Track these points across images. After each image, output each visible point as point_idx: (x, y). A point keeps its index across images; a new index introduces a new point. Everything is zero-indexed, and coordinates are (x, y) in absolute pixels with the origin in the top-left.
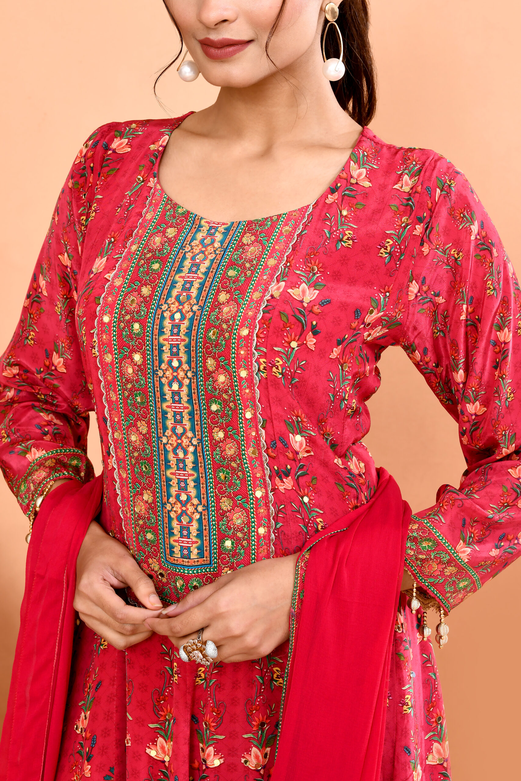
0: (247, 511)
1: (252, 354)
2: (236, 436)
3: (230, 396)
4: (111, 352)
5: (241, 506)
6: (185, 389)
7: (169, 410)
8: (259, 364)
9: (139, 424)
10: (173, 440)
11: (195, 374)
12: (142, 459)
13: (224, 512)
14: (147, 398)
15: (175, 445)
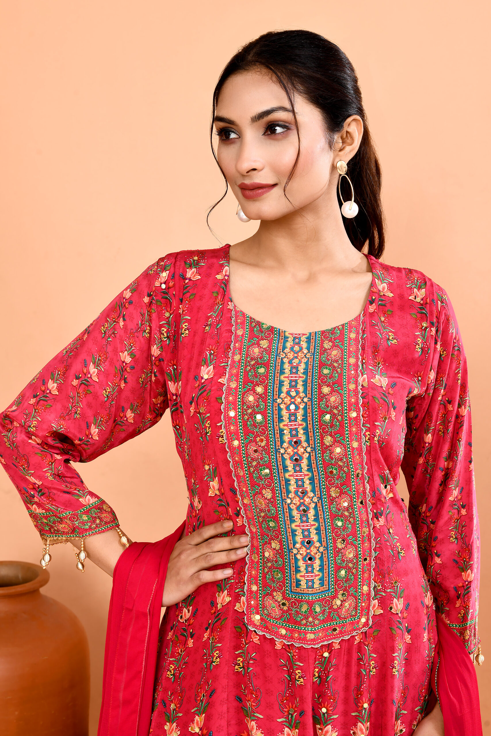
0: (356, 547)
1: (361, 430)
2: (349, 492)
3: (344, 463)
4: (238, 439)
5: (352, 544)
6: (305, 462)
7: (292, 478)
8: (366, 436)
9: (264, 491)
10: (297, 501)
11: (314, 449)
12: (268, 517)
13: (340, 549)
14: (271, 471)
15: (298, 503)
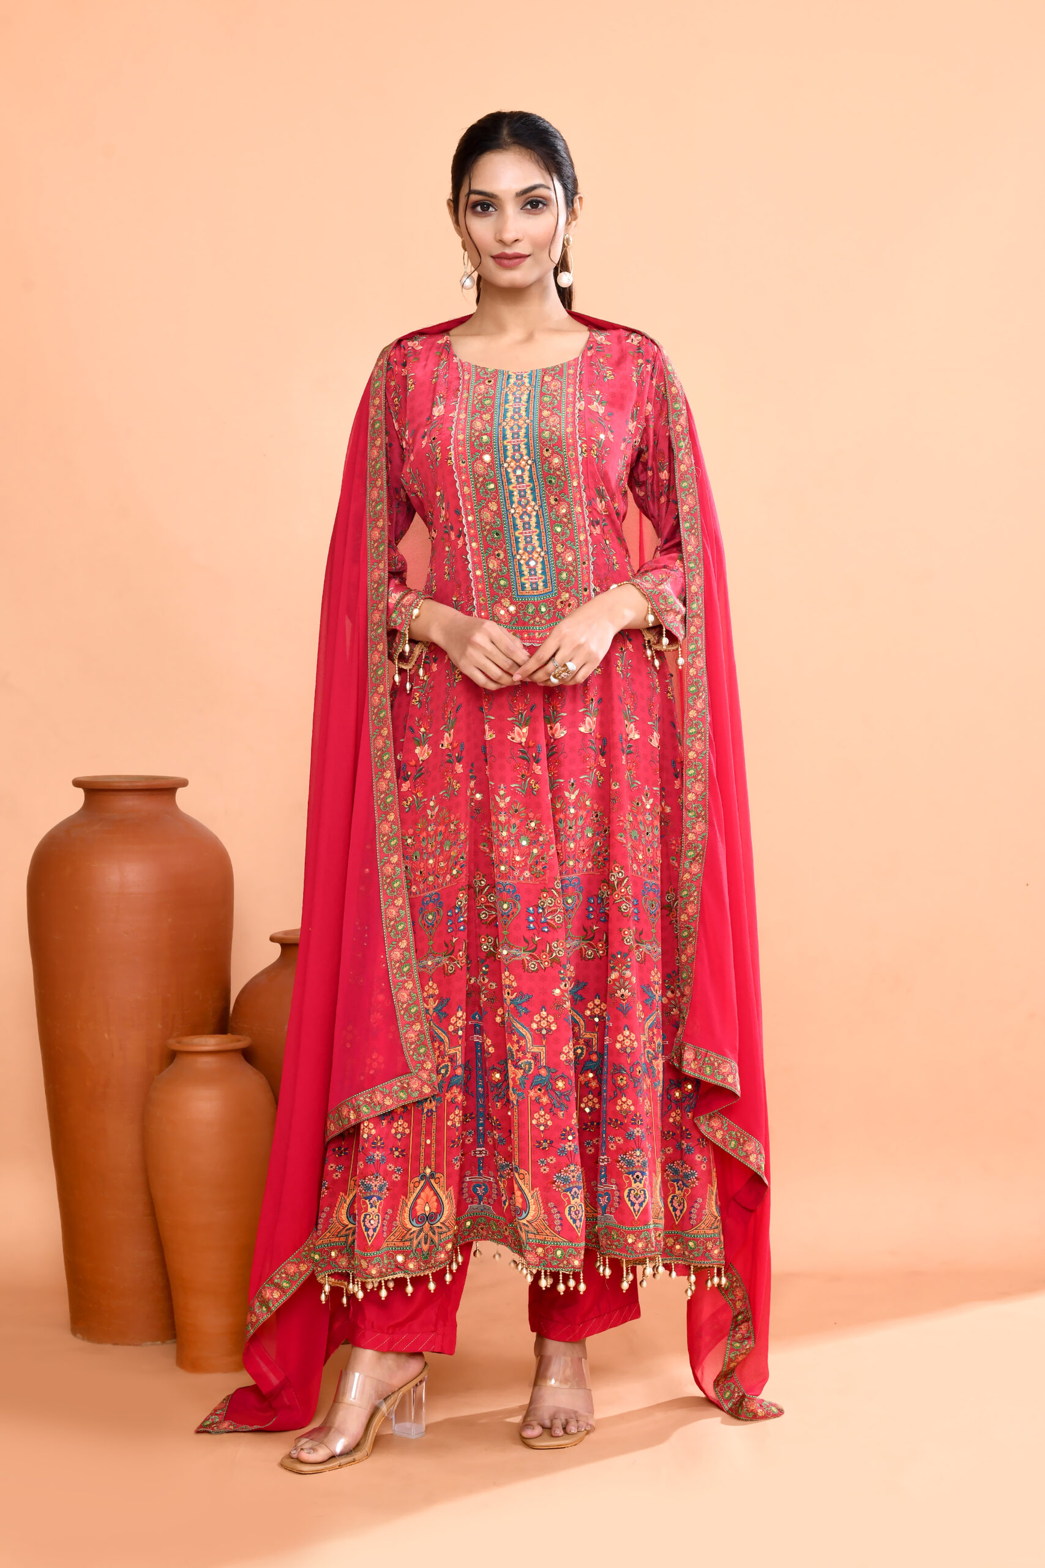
0: (574, 551)
1: (577, 442)
2: (567, 500)
3: (562, 472)
5: (570, 548)
6: (527, 474)
7: (515, 489)
8: (582, 448)
10: (520, 510)
12: (494, 529)
13: (560, 554)
14: (496, 485)
15: (521, 513)
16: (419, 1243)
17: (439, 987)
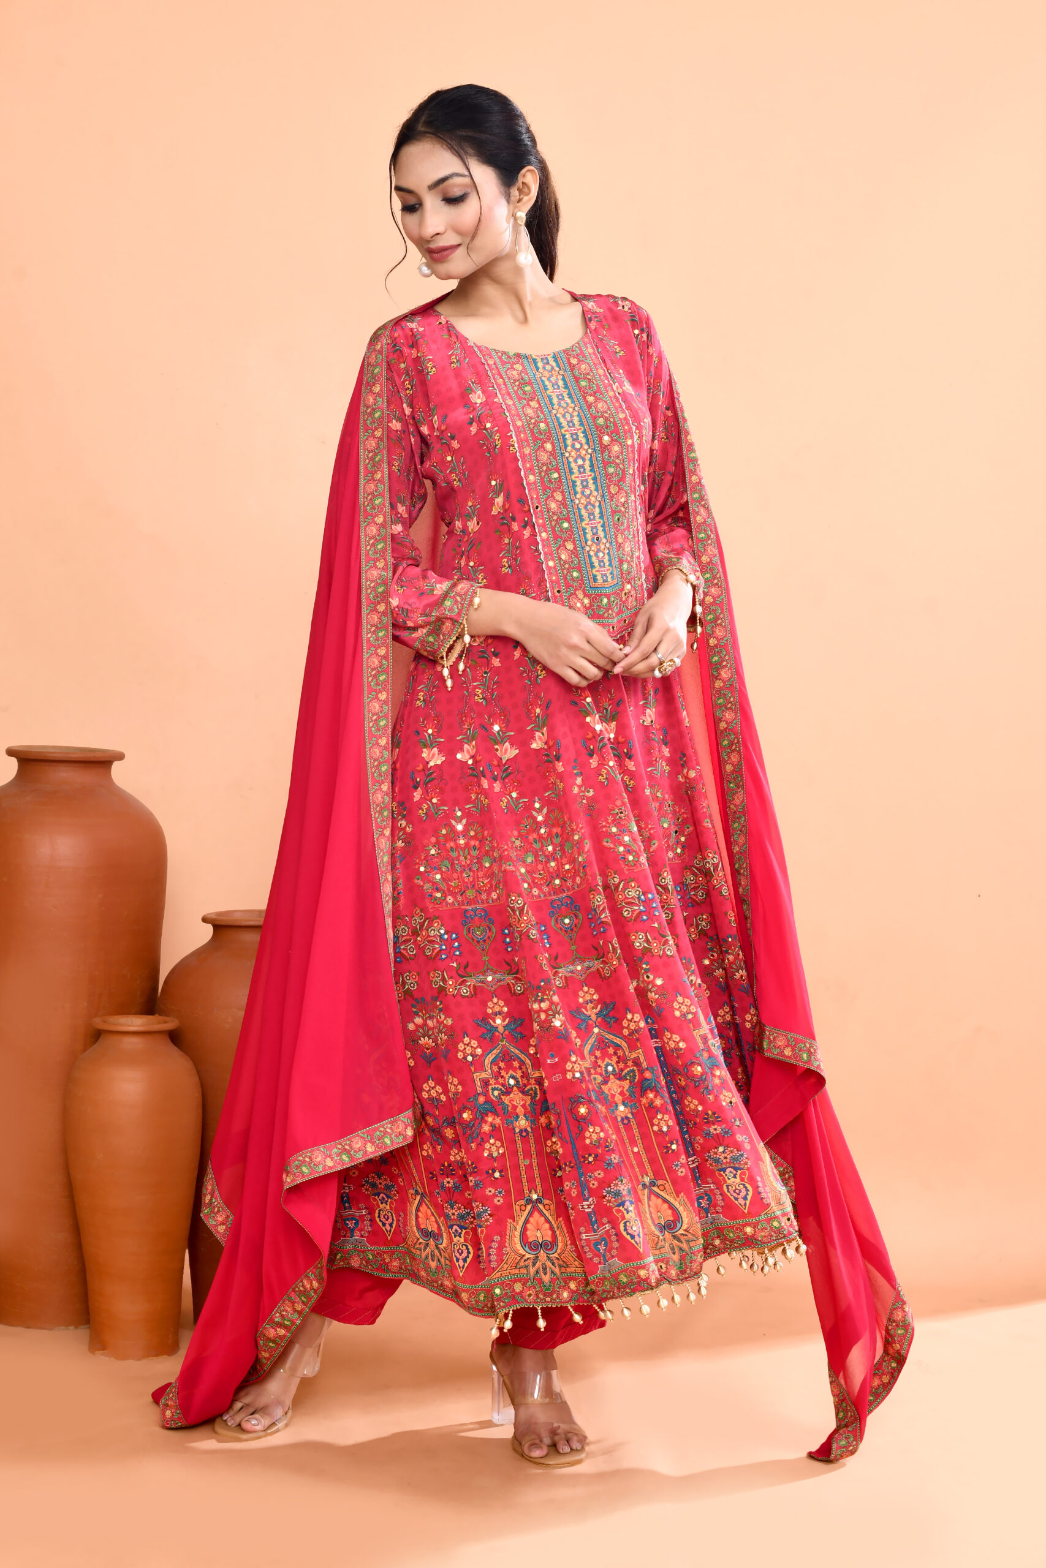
0: (630, 541)
1: (632, 428)
2: (625, 488)
3: (621, 460)
5: (628, 538)
7: (577, 479)
8: (636, 434)
9: (555, 494)
11: (594, 450)
15: (585, 503)
16: (537, 1272)
17: (597, 991)
